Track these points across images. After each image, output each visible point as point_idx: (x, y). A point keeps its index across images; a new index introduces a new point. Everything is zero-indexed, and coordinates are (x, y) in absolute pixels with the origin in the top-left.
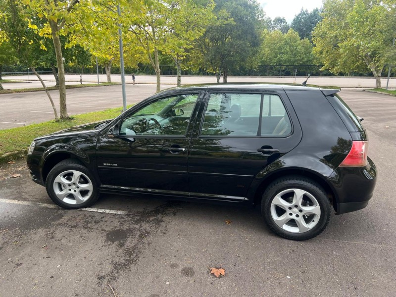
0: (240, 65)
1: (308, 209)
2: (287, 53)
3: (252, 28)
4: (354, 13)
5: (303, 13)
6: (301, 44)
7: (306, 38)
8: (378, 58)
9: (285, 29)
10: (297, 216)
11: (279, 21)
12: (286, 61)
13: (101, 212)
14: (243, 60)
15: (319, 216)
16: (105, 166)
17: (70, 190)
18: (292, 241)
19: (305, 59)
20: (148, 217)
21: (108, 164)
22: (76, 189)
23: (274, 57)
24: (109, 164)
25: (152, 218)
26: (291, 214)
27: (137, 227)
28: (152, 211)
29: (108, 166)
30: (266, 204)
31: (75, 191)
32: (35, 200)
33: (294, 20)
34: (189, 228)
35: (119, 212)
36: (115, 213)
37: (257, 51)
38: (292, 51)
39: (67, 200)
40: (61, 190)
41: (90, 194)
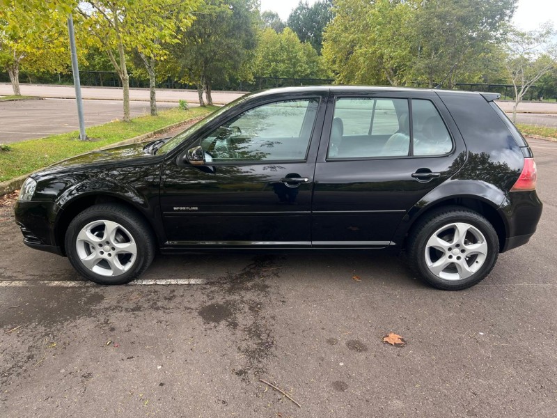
0: (230, 75)
1: (472, 248)
2: (283, 61)
3: (246, 23)
4: (376, 11)
5: (301, 8)
6: (302, 50)
7: (307, 42)
8: (403, 71)
9: (279, 28)
10: (459, 258)
11: (272, 16)
12: (283, 72)
13: (164, 283)
14: (235, 68)
15: (486, 255)
16: (176, 210)
17: (102, 253)
18: (451, 292)
19: (309, 71)
20: (242, 282)
21: (181, 208)
22: (112, 252)
23: (268, 66)
24: (184, 208)
25: (249, 284)
26: (450, 257)
27: (237, 297)
28: (241, 275)
29: (183, 210)
30: (420, 247)
31: (110, 255)
32: (31, 277)
33: (291, 16)
34: (312, 290)
35: (192, 281)
36: (187, 283)
37: (253, 55)
38: (290, 59)
39: (98, 270)
40: (89, 253)
41: (133, 259)
